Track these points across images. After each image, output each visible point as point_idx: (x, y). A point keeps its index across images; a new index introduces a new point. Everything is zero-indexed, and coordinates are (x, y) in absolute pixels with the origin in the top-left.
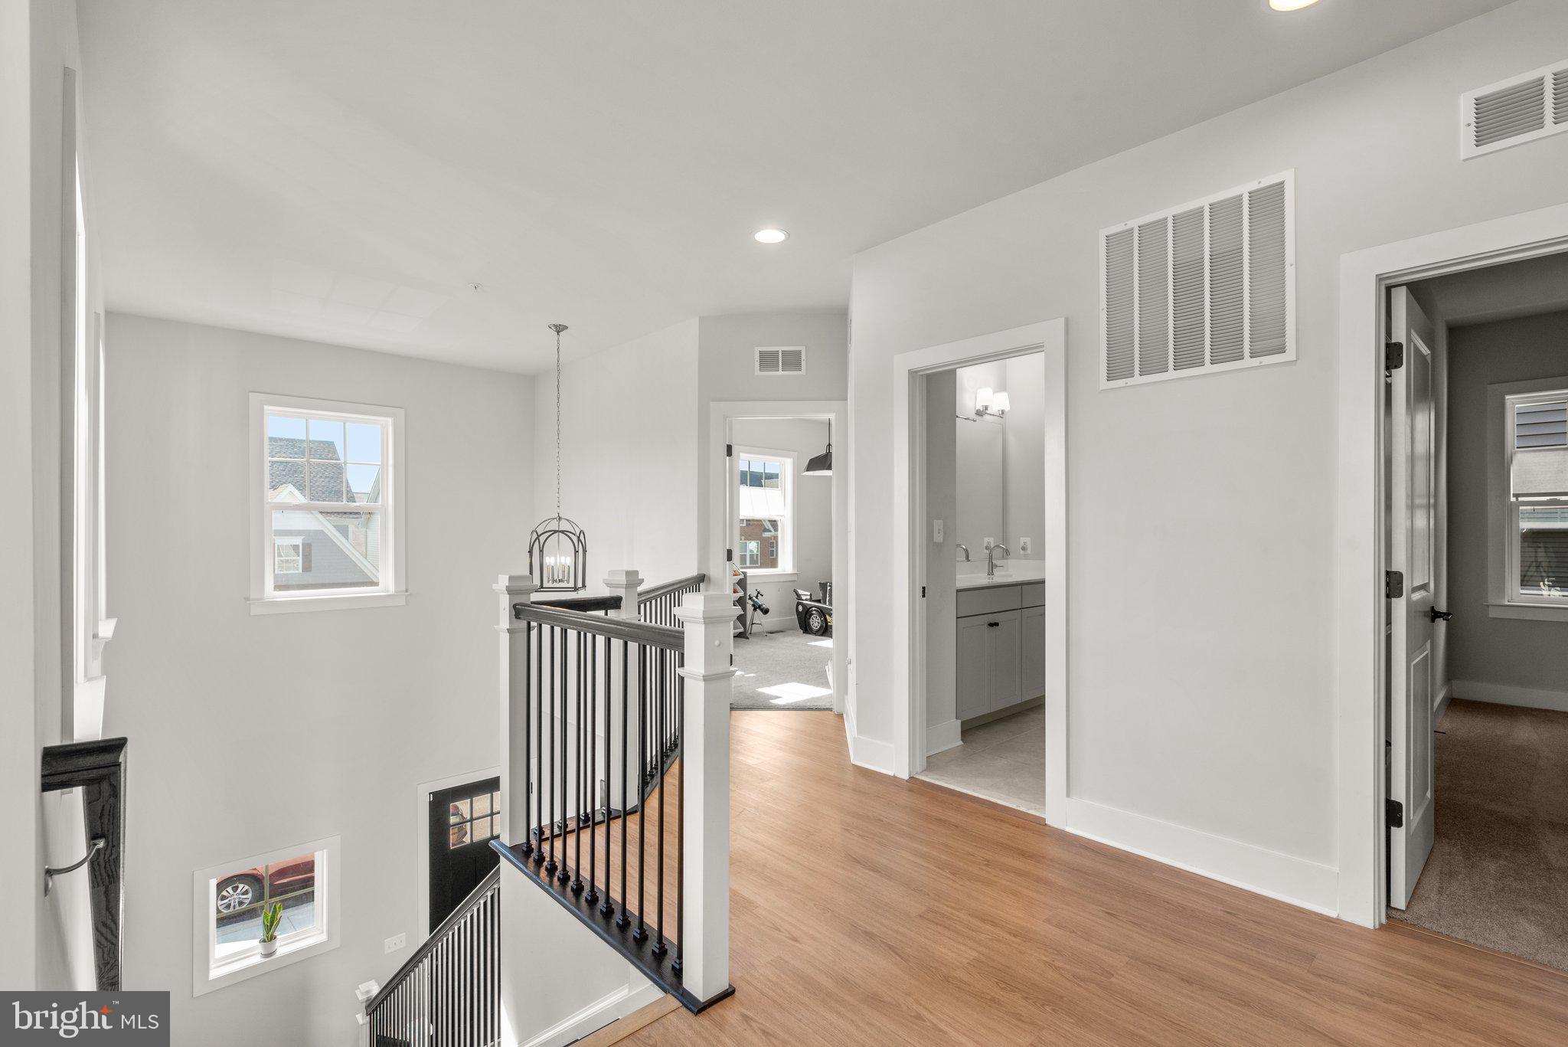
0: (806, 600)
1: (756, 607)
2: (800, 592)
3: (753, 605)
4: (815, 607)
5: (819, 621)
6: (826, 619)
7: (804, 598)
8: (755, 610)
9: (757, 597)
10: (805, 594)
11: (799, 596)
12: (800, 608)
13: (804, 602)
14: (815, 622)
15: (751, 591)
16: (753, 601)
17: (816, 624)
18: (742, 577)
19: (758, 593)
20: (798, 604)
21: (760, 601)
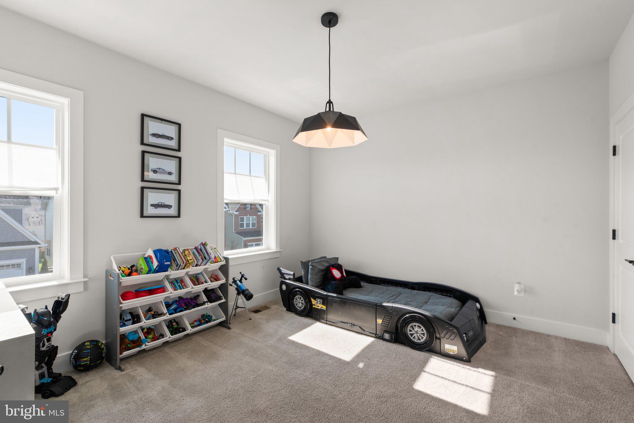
0: (290, 279)
1: (241, 291)
2: (284, 271)
3: (237, 289)
4: (299, 287)
5: (303, 302)
6: (311, 301)
7: (287, 277)
8: (238, 294)
9: (240, 281)
10: (288, 273)
11: (282, 275)
12: (284, 287)
13: (287, 281)
14: (299, 302)
15: (234, 273)
16: (237, 284)
17: (300, 305)
18: (224, 263)
19: (243, 276)
20: (282, 283)
21: (245, 285)
